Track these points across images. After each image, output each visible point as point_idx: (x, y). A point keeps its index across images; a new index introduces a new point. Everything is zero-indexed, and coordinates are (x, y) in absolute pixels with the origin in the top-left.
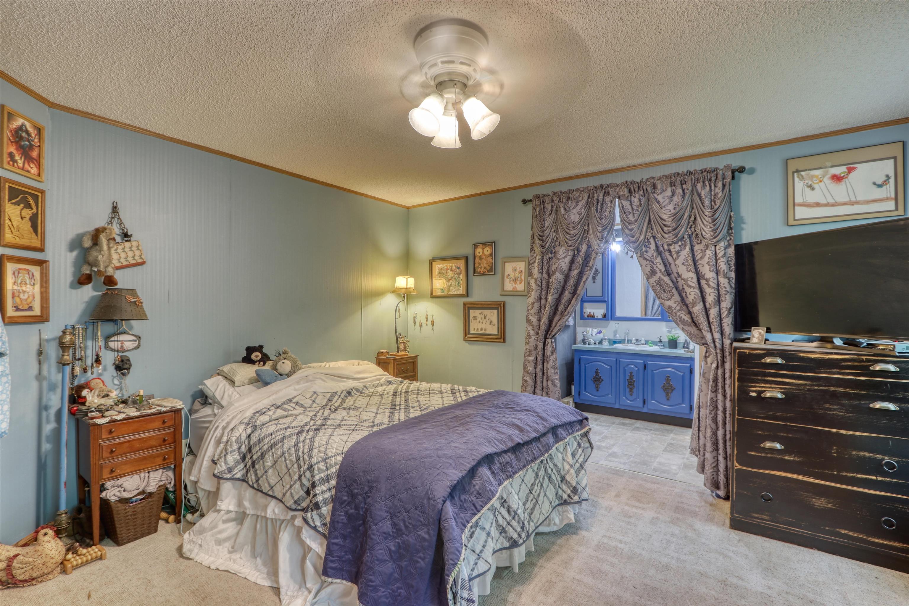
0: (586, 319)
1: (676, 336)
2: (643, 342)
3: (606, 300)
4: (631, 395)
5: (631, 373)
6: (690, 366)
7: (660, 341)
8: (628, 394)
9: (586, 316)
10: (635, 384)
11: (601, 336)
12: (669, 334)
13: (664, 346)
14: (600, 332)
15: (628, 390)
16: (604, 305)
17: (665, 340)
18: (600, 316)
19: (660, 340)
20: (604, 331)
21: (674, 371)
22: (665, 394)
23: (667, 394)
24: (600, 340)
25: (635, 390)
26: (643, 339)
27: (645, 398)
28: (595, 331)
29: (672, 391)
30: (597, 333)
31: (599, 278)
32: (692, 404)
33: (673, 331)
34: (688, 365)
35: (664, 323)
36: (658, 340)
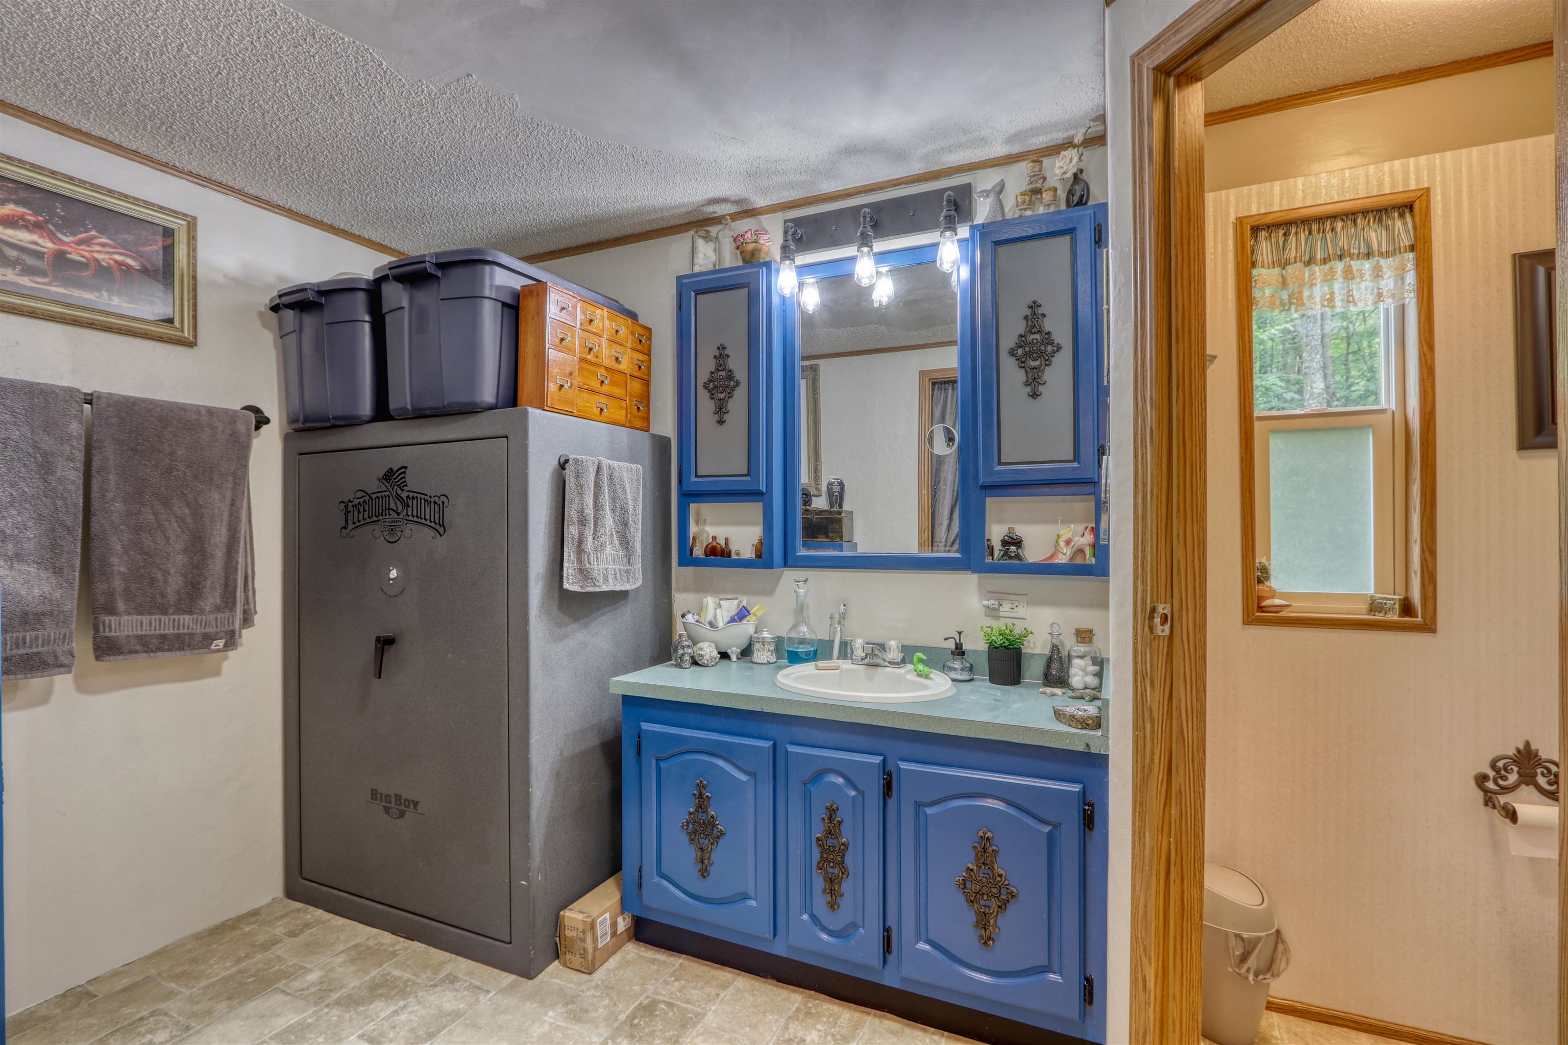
0: (697, 563)
1: (1018, 631)
2: (894, 654)
3: (763, 488)
4: (833, 906)
5: (832, 812)
6: (1084, 792)
7: (959, 651)
8: (820, 901)
9: (699, 552)
10: (849, 861)
11: (747, 628)
12: (989, 622)
13: (971, 669)
14: (742, 615)
15: (819, 883)
16: (755, 509)
17: (976, 644)
18: (748, 553)
19: (959, 646)
20: (758, 609)
21: (1011, 811)
22: (972, 917)
23: (983, 922)
24: (744, 645)
25: (846, 887)
26: (893, 643)
27: (892, 922)
28: (730, 607)
29: (1003, 906)
30: (732, 620)
31: (738, 404)
32: (1093, 973)
33: (1006, 607)
34: (1076, 788)
35: (970, 581)
36: (951, 645)
